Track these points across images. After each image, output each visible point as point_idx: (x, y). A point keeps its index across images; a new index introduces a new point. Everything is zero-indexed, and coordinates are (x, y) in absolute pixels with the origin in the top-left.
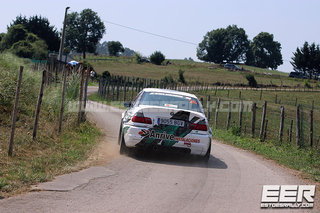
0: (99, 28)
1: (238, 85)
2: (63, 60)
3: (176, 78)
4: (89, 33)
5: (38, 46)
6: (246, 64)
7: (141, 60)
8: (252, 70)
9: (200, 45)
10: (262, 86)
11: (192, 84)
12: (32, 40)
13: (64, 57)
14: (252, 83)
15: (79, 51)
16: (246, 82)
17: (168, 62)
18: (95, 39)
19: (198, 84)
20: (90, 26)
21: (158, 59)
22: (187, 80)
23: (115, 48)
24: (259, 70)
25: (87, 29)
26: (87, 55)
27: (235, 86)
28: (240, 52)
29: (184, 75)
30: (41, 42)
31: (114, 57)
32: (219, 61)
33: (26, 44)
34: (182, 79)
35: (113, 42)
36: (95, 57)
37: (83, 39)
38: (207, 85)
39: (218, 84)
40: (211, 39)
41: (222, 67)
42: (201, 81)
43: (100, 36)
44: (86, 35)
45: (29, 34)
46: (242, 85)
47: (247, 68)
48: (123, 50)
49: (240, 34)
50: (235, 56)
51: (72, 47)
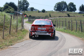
0: (28, 4)
1: (65, 17)
2: (19, 13)
3: (49, 16)
4: (25, 6)
5: (12, 10)
6: (67, 11)
7: (39, 12)
8: (69, 12)
9: (55, 7)
10: (71, 16)
11: (53, 17)
13: (19, 12)
14: (69, 16)
15: (23, 10)
16: (67, 16)
17: (46, 12)
18: (27, 7)
19: (55, 17)
20: (25, 3)
21: (44, 11)
23: (32, 9)
26: (25, 11)
28: (65, 8)
30: (13, 9)
31: (32, 11)
32: (60, 10)
33: (8, 10)
34: (50, 16)
36: (27, 12)
38: (57, 17)
39: (60, 17)
40: (57, 5)
41: (60, 12)
42: (55, 16)
43: (28, 6)
44: (24, 6)
45: (9, 7)
46: (66, 17)
48: (34, 9)
49: (65, 3)
50: (64, 9)
51: (21, 10)
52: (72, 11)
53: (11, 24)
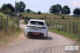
0: (24, 6)
1: (60, 19)
3: (44, 18)
6: (62, 13)
7: (35, 13)
8: (63, 15)
9: (50, 9)
10: (66, 19)
11: (48, 19)
12: (8, 9)
13: (15, 13)
14: (63, 18)
15: (19, 12)
16: (62, 18)
17: (42, 14)
18: (24, 9)
19: (49, 19)
20: (22, 5)
21: (39, 13)
22: (47, 18)
23: (29, 11)
24: (65, 15)
25: (21, 6)
26: (22, 12)
27: (59, 19)
28: (60, 10)
29: (46, 17)
30: (10, 10)
31: (28, 13)
33: (6, 11)
34: (45, 18)
35: (28, 9)
36: (24, 13)
37: (20, 9)
38: (52, 19)
39: (55, 19)
40: (52, 8)
41: (55, 14)
44: (21, 8)
45: (7, 8)
47: (62, 14)
48: (31, 11)
49: (60, 6)
51: (18, 11)
52: (66, 14)
53: (7, 25)
